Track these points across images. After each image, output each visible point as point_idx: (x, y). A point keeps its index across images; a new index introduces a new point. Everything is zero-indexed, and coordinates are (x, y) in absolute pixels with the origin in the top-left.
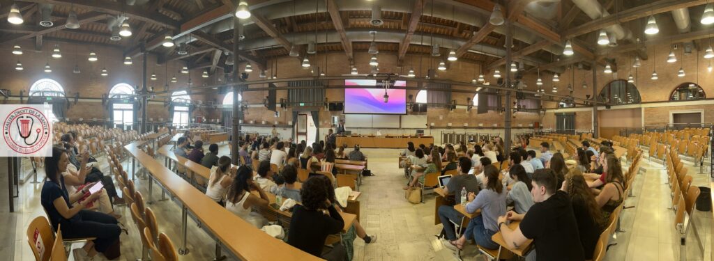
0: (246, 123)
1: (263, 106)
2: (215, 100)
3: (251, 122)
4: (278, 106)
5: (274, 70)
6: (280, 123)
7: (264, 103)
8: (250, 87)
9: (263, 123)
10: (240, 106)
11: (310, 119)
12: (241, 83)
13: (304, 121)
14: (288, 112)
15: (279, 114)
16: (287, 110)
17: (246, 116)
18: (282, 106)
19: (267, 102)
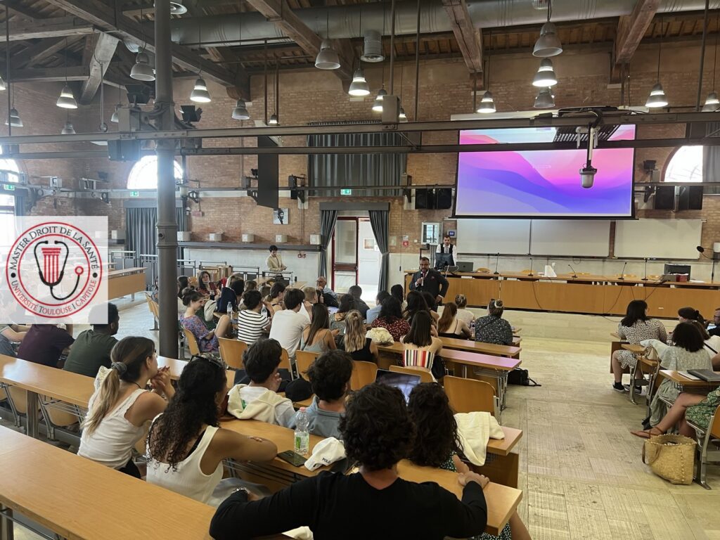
0: (196, 240)
1: (245, 193)
2: (104, 177)
3: (212, 237)
4: (284, 194)
5: (271, 100)
6: (290, 239)
7: (248, 187)
8: (206, 144)
9: (245, 238)
10: (178, 194)
11: (366, 230)
12: (179, 134)
13: (350, 233)
14: (309, 210)
15: (285, 215)
16: (306, 206)
17: (196, 222)
18: (294, 196)
19: (255, 184)
